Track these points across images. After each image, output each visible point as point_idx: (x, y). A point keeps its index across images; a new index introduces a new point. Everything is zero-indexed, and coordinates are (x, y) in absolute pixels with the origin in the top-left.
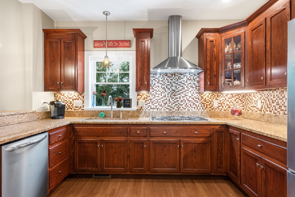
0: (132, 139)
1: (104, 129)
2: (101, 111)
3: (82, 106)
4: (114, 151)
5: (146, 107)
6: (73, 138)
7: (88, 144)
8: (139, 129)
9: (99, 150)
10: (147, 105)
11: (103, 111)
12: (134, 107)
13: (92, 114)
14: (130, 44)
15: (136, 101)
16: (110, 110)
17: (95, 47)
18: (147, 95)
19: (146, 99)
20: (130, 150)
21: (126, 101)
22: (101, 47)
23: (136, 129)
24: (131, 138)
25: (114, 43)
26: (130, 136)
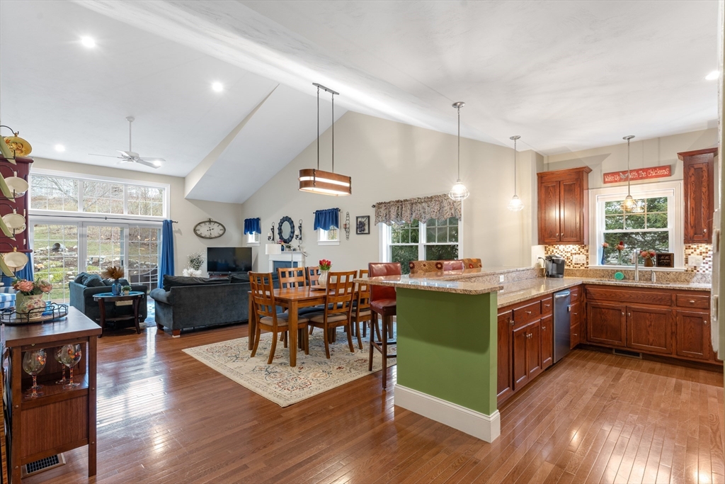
0: (679, 310)
1: (632, 293)
2: (617, 271)
3: (585, 262)
4: (648, 323)
5: (704, 267)
6: (585, 301)
7: (607, 311)
8: (693, 298)
9: (624, 319)
10: (707, 263)
11: (621, 271)
12: (679, 266)
13: (602, 274)
14: (670, 171)
15: (684, 257)
16: (634, 270)
17: (605, 182)
18: (707, 248)
19: (704, 255)
20: (676, 325)
21: (662, 257)
22: (616, 181)
23: (689, 297)
24: (679, 308)
25: (639, 174)
26: (677, 306)
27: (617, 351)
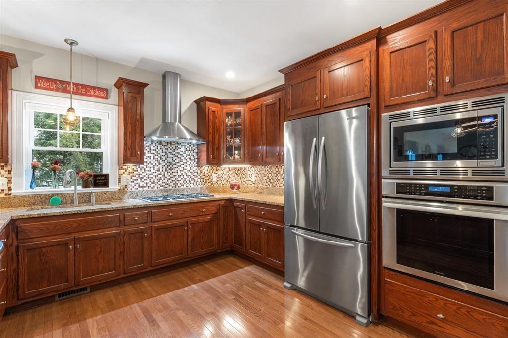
0: (126, 229)
1: (81, 221)
2: (53, 195)
3: (6, 187)
4: (98, 250)
5: (132, 185)
6: (15, 244)
7: (48, 249)
8: (137, 215)
9: (71, 255)
10: (134, 182)
11: (57, 195)
12: (113, 186)
13: (32, 201)
14: (107, 94)
15: (118, 177)
16: (73, 192)
17: (37, 87)
18: (134, 169)
19: (131, 174)
20: (124, 244)
21: (99, 178)
22: (52, 90)
23: (132, 215)
24: (126, 227)
25: (78, 88)
26: (124, 225)
27: (60, 296)
